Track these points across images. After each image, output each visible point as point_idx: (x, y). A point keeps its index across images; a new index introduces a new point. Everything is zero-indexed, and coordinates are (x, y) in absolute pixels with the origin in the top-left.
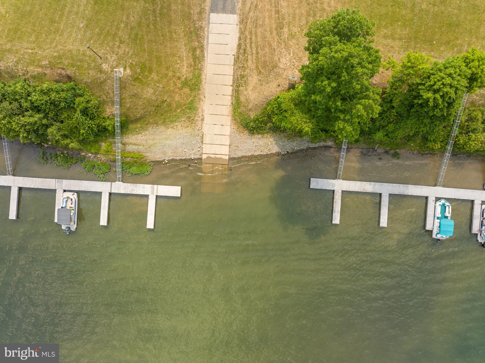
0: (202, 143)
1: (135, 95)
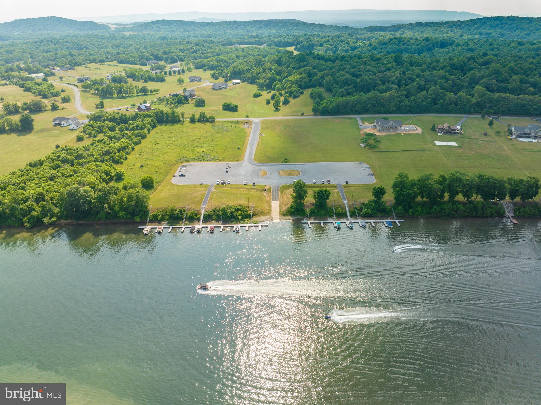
0: (272, 218)
1: (256, 209)
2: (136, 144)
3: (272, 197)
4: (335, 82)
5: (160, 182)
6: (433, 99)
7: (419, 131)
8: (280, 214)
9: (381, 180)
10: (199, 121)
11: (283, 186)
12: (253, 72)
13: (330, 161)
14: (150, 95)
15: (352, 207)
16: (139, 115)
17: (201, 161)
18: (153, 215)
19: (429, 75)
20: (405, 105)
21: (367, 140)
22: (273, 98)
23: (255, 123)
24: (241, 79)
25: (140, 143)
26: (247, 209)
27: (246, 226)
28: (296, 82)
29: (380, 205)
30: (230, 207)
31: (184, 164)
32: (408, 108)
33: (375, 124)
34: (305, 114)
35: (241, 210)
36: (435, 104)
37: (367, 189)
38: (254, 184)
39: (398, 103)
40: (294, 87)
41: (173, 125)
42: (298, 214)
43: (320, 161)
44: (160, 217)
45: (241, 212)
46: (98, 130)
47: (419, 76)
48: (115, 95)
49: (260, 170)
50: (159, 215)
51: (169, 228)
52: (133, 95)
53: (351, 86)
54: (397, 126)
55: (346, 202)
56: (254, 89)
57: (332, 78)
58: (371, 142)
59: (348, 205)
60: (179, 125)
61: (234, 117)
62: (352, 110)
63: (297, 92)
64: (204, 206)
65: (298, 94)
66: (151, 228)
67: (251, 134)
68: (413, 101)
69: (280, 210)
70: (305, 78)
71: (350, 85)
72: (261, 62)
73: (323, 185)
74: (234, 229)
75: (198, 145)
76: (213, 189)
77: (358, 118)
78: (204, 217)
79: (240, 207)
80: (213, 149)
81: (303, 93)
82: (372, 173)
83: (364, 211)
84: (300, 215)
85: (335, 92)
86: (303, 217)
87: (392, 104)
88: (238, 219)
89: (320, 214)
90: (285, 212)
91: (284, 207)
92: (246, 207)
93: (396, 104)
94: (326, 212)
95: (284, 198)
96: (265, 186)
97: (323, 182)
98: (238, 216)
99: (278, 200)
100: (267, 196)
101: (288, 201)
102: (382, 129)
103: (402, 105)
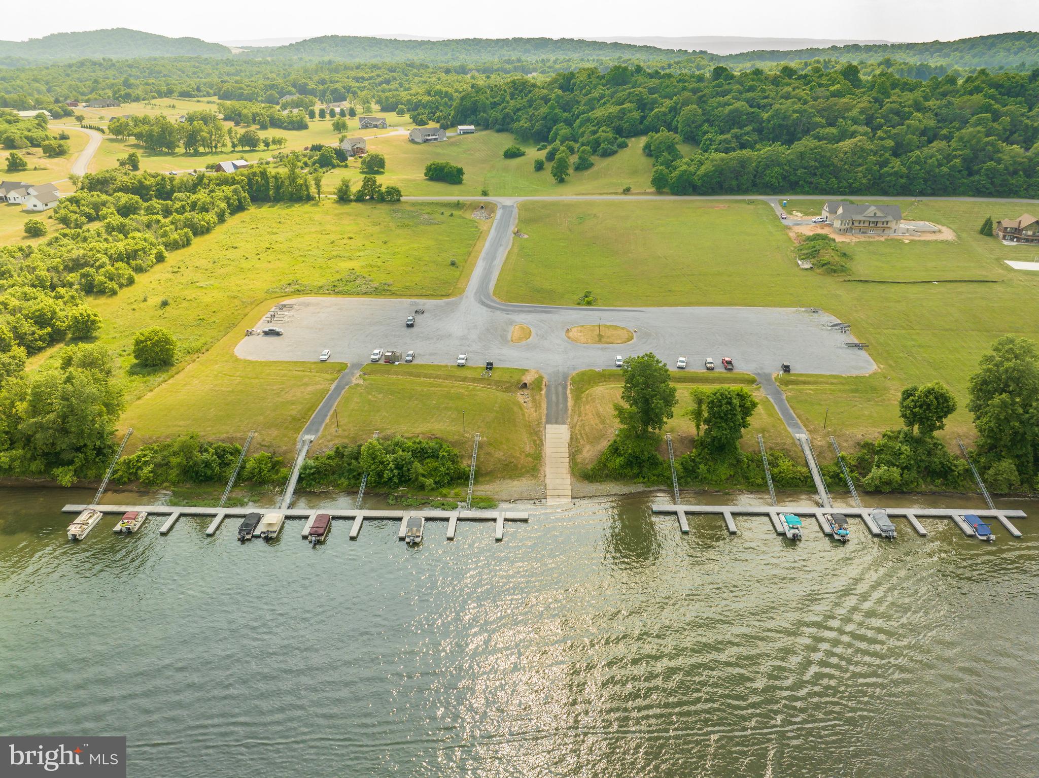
0: (546, 488)
1: (489, 454)
2: (174, 246)
3: (544, 411)
4: (708, 121)
5: (198, 351)
6: (964, 160)
7: (947, 234)
8: (573, 474)
9: (891, 362)
10: (360, 199)
11: (583, 374)
12: (505, 108)
13: (721, 305)
14: (264, 151)
15: (829, 455)
16: (206, 181)
17: (340, 293)
18: (128, 463)
19: (946, 106)
20: (896, 173)
21: (817, 251)
22: (551, 157)
23: (504, 207)
24: (477, 124)
25: (188, 243)
26: (456, 451)
27: (447, 520)
28: (608, 120)
29: (929, 454)
30: (397, 444)
31: (287, 301)
32: (903, 181)
33: (825, 214)
34: (633, 190)
35: (434, 456)
36: (970, 174)
37: (856, 391)
38: (490, 366)
39: (877, 168)
40: (603, 131)
41: (290, 207)
42: (637, 476)
43: (690, 304)
44: (146, 470)
45: (432, 463)
46: (92, 211)
47: (918, 107)
48: (181, 150)
49: (511, 323)
50: (146, 463)
51: (170, 514)
52: (224, 149)
53: (749, 128)
54: (890, 218)
55: (803, 436)
56: (506, 141)
57: (700, 111)
58: (827, 256)
59: (813, 448)
60: (307, 207)
61: (452, 195)
62: (754, 184)
63: (612, 143)
64: (308, 437)
65: (615, 148)
66: (106, 514)
67: (493, 231)
68: (915, 163)
69: (573, 456)
70: (630, 111)
71: (746, 126)
72: (524, 88)
73: (711, 375)
74: (403, 530)
75: (342, 253)
76: (356, 380)
77: (774, 202)
78: (300, 479)
79: (432, 444)
80: (379, 264)
81: (627, 146)
82: (856, 341)
83: (875, 472)
84: (641, 480)
85: (708, 142)
86: (656, 488)
87: (860, 169)
88: (422, 487)
89: (715, 478)
90: (590, 467)
91: (588, 447)
92: (454, 444)
93: (869, 170)
94: (736, 473)
95: (586, 414)
96: (524, 371)
97: (709, 365)
98: (424, 476)
99: (564, 423)
100: (530, 405)
101: (601, 426)
102: (847, 226)
103: (887, 172)
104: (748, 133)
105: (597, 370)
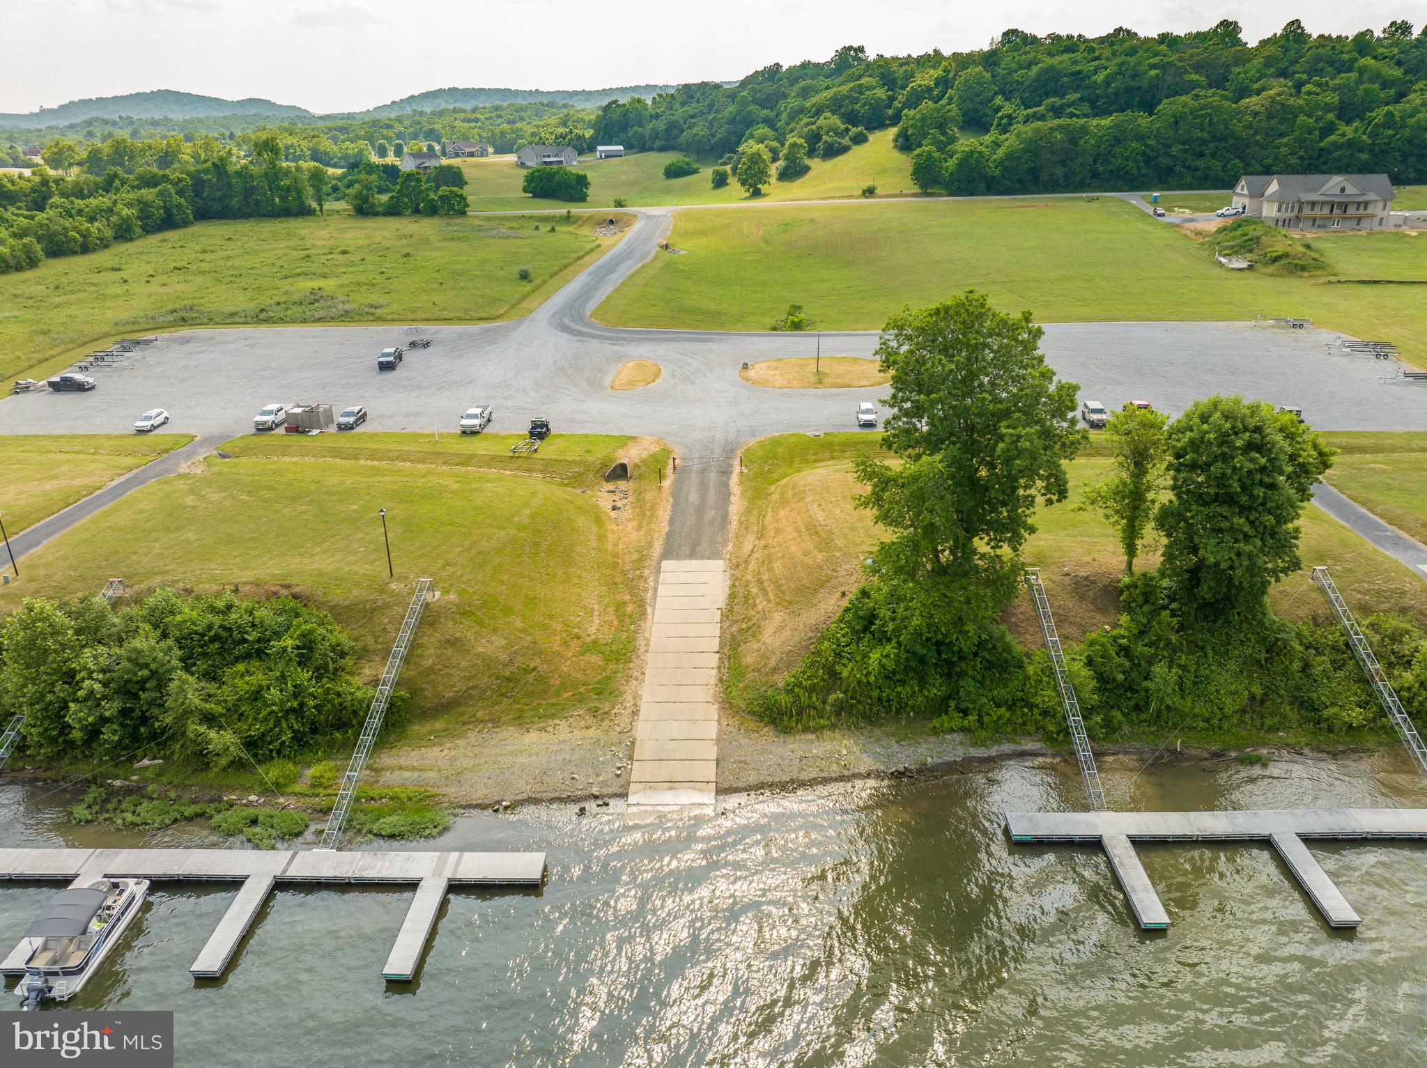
0: (631, 758)
1: (454, 643)
3: (662, 527)
4: (1002, 91)
8: (727, 705)
10: (391, 210)
11: (776, 442)
12: (671, 115)
17: (266, 321)
20: (1350, 143)
21: (1255, 240)
23: (649, 217)
24: (626, 144)
31: (147, 336)
33: (1239, 200)
34: (880, 192)
38: (540, 431)
40: (827, 120)
42: (940, 707)
49: (619, 358)
54: (1371, 196)
57: (988, 76)
58: (1279, 244)
62: (1095, 174)
63: (841, 136)
67: (621, 244)
69: (731, 648)
70: (870, 89)
75: (313, 271)
76: (189, 466)
77: (1135, 198)
79: (265, 614)
80: (378, 281)
81: (866, 140)
84: (956, 720)
85: (1004, 121)
86: (1007, 748)
87: (1285, 140)
88: (201, 758)
89: (1201, 709)
90: (781, 680)
91: (778, 617)
92: (342, 614)
93: (1301, 141)
94: (1269, 690)
95: (778, 531)
96: (625, 441)
97: (1094, 417)
98: (210, 719)
99: (715, 555)
100: (627, 513)
101: (820, 557)
102: (1289, 215)
103: (1334, 143)
104: (1073, 103)
105: (810, 434)
